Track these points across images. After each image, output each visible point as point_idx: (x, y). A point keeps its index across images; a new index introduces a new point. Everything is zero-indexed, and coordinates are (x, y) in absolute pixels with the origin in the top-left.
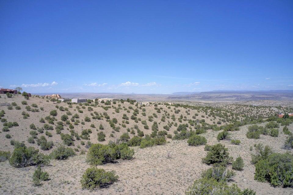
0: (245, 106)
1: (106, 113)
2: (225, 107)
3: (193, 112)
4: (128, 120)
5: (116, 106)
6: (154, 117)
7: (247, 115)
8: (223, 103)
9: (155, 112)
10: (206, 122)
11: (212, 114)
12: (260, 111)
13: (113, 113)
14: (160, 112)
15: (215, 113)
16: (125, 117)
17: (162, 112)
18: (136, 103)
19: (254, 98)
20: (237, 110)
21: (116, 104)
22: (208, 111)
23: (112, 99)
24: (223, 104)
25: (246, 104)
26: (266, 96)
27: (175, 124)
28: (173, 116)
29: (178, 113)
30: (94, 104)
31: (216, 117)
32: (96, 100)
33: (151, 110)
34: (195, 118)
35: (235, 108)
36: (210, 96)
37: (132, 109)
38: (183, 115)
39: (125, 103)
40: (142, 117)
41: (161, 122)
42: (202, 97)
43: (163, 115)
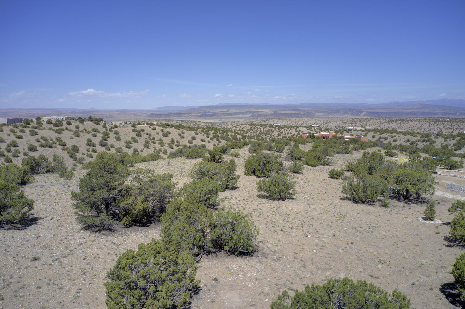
0: (262, 125)
1: (60, 138)
2: (234, 128)
3: (189, 135)
4: (95, 147)
5: (73, 127)
6: (133, 143)
7: (265, 138)
8: (232, 122)
9: (134, 135)
10: (207, 148)
11: (215, 136)
12: (283, 133)
13: (71, 138)
14: (141, 136)
15: (220, 135)
16: (90, 143)
17: (144, 136)
18: (104, 122)
19: (277, 115)
20: (251, 132)
21: (71, 124)
22: (210, 133)
23: (64, 117)
24: (232, 124)
25: (264, 124)
26: (294, 112)
27: (164, 150)
28: (161, 140)
29: (167, 136)
30: (36, 125)
31: (221, 141)
32: (38, 119)
33: (127, 133)
34: (192, 143)
35: (249, 128)
36: (214, 111)
37: (98, 132)
38: (174, 139)
39: (86, 123)
40: (115, 142)
41: (143, 149)
42: (201, 114)
43: (146, 138)
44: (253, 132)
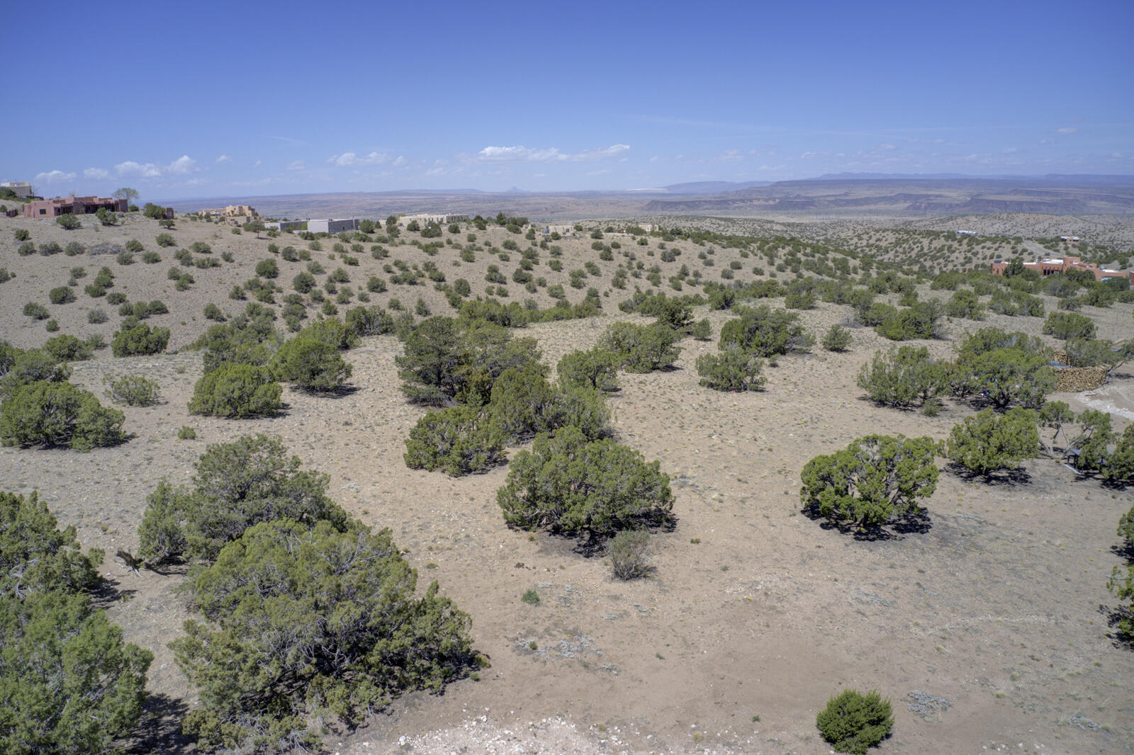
0: (929, 234)
1: (433, 264)
3: (724, 257)
4: (505, 283)
5: (462, 239)
6: (589, 275)
9: (595, 257)
11: (792, 263)
13: (456, 264)
14: (611, 259)
15: (804, 258)
16: (493, 275)
17: (619, 259)
18: (530, 227)
19: (979, 205)
21: (459, 232)
22: (779, 253)
23: (445, 217)
25: (934, 229)
26: (1029, 198)
28: (655, 270)
29: (672, 260)
30: (386, 235)
31: (805, 272)
32: (392, 220)
33: (578, 252)
34: (732, 278)
35: (894, 240)
36: (810, 195)
37: (515, 248)
38: (689, 266)
39: (490, 228)
40: (549, 273)
41: (611, 291)
42: (777, 200)
43: (620, 266)
44: (901, 250)
